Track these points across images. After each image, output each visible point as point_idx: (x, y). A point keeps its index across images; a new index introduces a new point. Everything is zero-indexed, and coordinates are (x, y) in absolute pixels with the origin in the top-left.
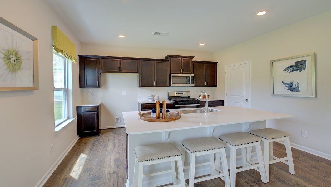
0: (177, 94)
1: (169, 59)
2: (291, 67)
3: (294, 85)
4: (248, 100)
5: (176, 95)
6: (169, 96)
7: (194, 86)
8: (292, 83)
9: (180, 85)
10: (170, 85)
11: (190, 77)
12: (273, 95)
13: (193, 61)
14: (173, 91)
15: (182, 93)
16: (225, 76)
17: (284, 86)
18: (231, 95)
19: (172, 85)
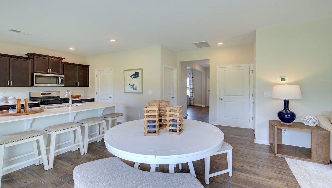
0: (42, 94)
1: (32, 57)
2: (133, 75)
3: (134, 86)
4: (112, 97)
5: (42, 96)
6: (31, 97)
7: (64, 86)
8: (134, 85)
9: (49, 85)
10: (32, 85)
11: (59, 77)
12: (125, 93)
13: (63, 63)
14: (38, 91)
15: (50, 94)
16: (96, 78)
17: (130, 86)
18: (100, 94)
19: (35, 85)
